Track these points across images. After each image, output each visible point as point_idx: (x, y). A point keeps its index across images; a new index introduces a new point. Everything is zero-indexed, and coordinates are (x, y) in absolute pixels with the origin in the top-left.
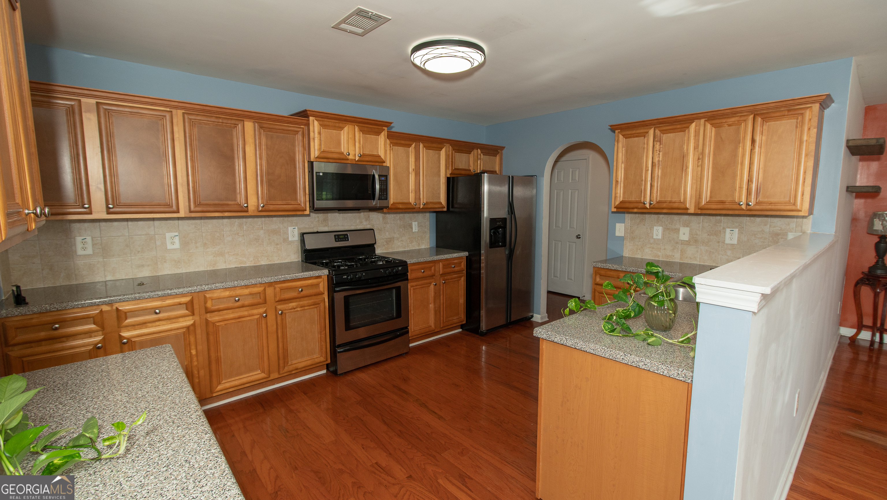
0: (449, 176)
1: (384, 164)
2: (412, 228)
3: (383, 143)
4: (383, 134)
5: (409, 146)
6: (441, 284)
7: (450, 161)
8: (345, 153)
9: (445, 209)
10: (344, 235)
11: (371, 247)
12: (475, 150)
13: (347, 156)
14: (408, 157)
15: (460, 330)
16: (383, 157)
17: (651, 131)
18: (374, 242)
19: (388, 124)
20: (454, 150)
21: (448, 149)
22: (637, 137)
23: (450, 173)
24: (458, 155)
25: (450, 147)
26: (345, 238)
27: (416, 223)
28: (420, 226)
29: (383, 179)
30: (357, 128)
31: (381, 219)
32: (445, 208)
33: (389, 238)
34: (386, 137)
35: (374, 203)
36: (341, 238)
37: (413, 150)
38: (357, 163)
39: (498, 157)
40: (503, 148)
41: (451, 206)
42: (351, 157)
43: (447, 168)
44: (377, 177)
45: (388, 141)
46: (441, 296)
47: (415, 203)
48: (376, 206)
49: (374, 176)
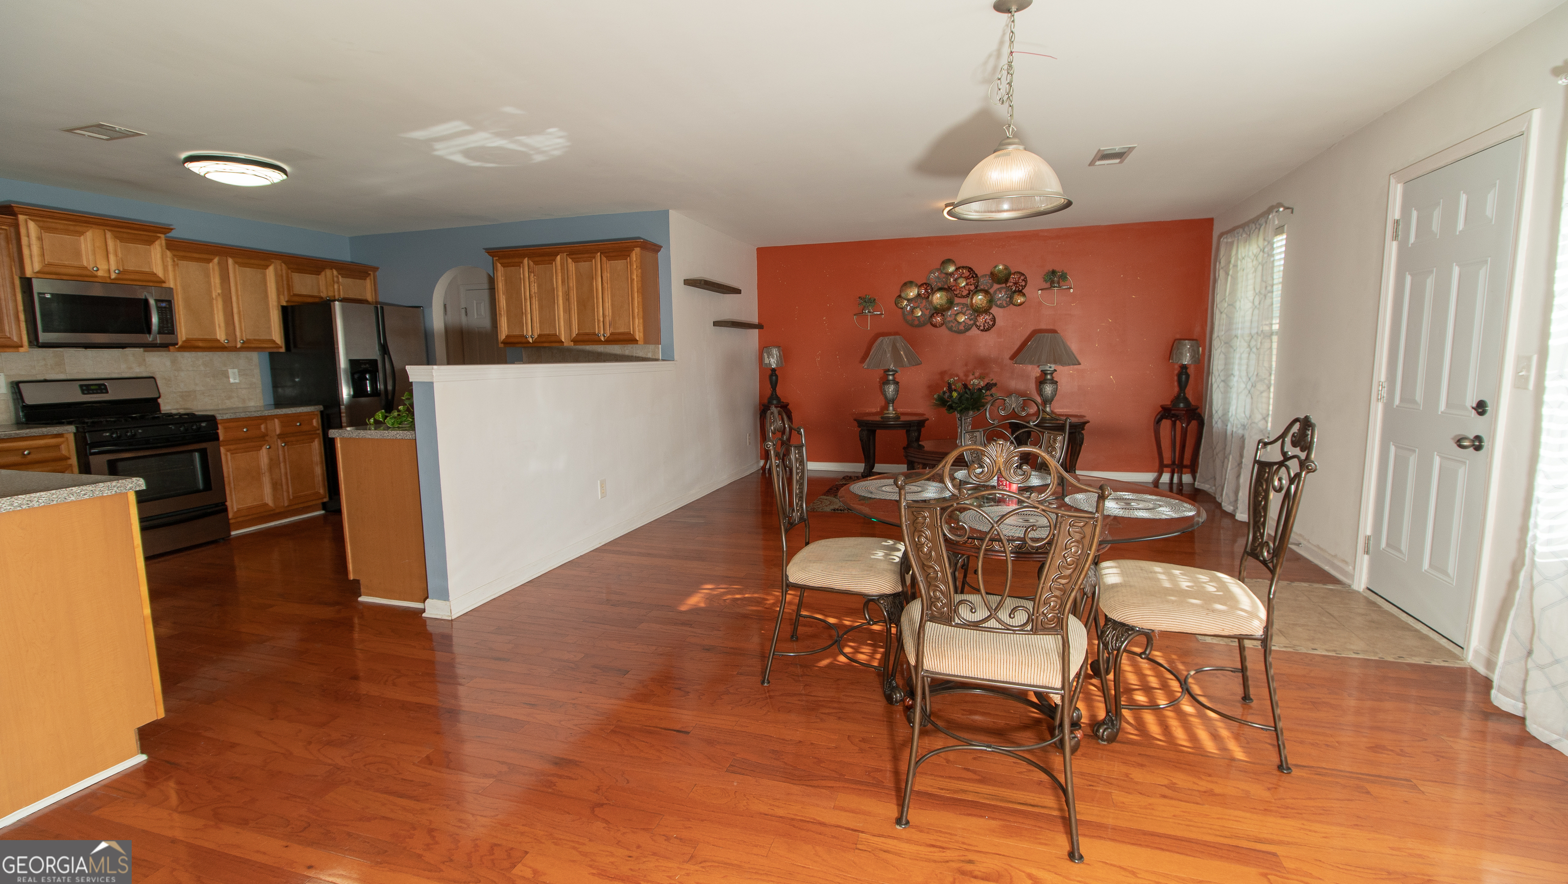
0: (285, 304)
1: (164, 285)
2: (228, 378)
3: (159, 256)
4: (157, 243)
5: (209, 261)
6: (280, 448)
7: (284, 284)
8: (90, 268)
9: (283, 350)
10: (99, 385)
11: (153, 403)
12: (327, 270)
13: (94, 272)
14: (207, 276)
15: (323, 512)
16: (160, 274)
17: (526, 261)
18: (158, 396)
19: (166, 229)
20: (289, 268)
21: (279, 267)
22: (513, 266)
23: (286, 300)
24: (296, 277)
25: (283, 265)
26: (101, 389)
27: (236, 370)
28: (242, 373)
29: (164, 305)
30: (109, 235)
31: (168, 363)
32: (281, 347)
33: (186, 392)
34: (164, 247)
35: (150, 338)
36: (93, 390)
37: (217, 268)
38: (114, 282)
39: (368, 281)
40: (375, 269)
41: (292, 346)
42: (100, 273)
43: (279, 293)
44: (152, 302)
45: (169, 253)
46: (282, 465)
47: (227, 340)
48: (155, 342)
49: (146, 302)
